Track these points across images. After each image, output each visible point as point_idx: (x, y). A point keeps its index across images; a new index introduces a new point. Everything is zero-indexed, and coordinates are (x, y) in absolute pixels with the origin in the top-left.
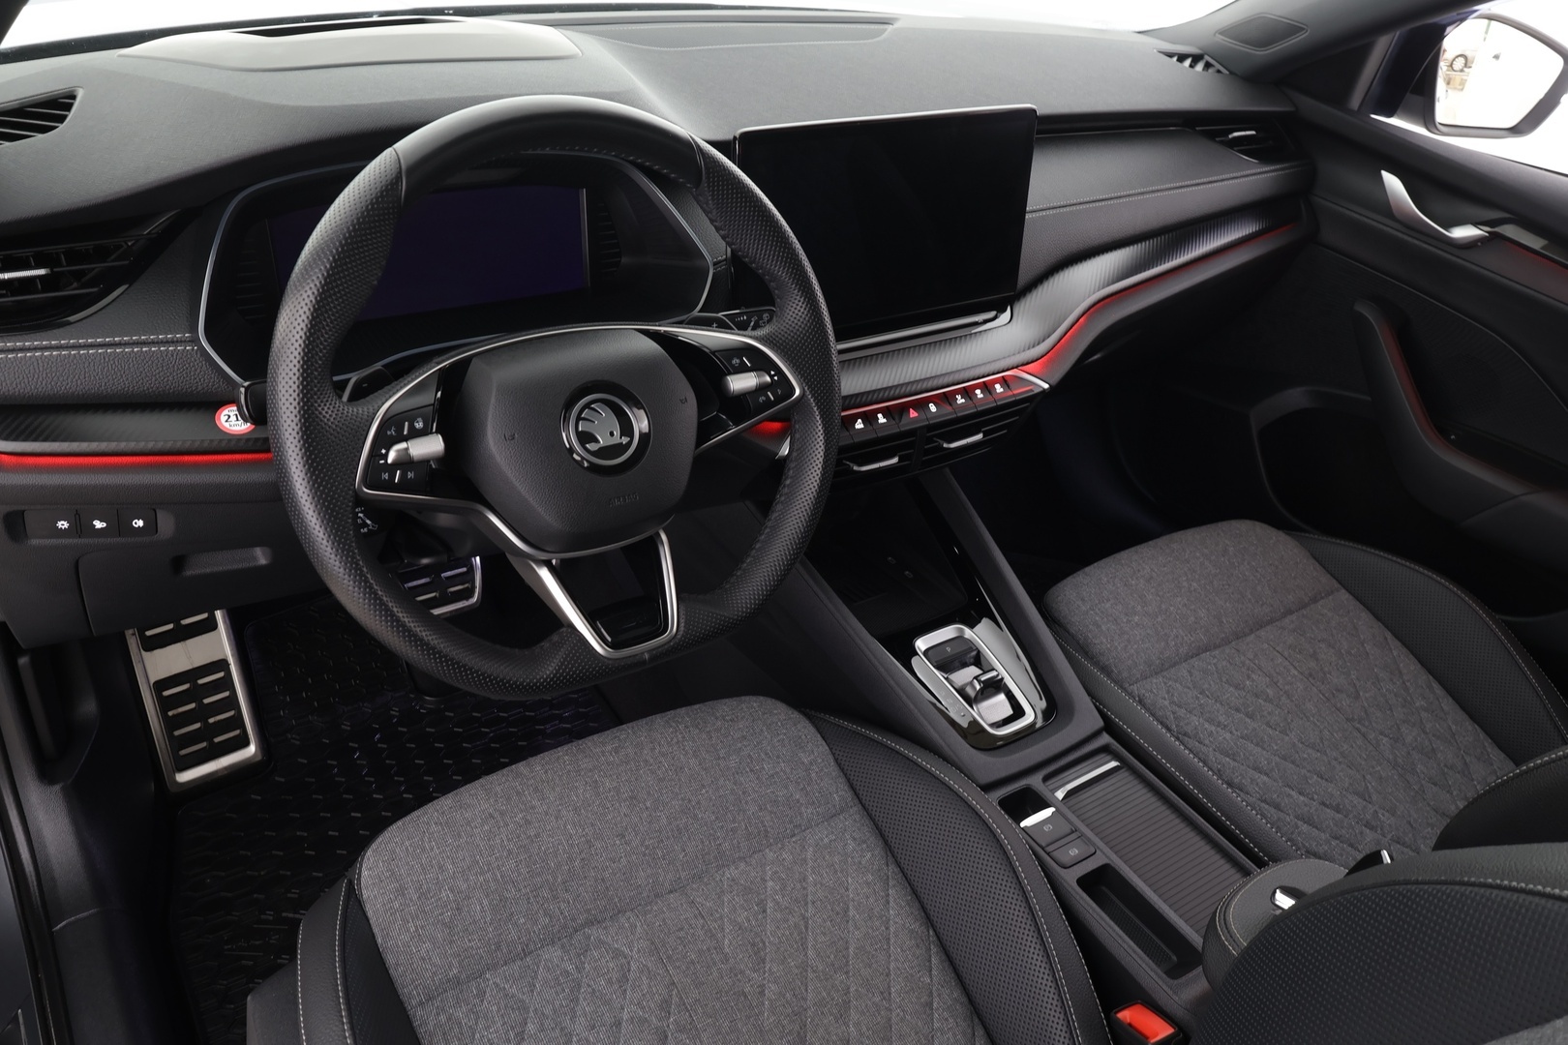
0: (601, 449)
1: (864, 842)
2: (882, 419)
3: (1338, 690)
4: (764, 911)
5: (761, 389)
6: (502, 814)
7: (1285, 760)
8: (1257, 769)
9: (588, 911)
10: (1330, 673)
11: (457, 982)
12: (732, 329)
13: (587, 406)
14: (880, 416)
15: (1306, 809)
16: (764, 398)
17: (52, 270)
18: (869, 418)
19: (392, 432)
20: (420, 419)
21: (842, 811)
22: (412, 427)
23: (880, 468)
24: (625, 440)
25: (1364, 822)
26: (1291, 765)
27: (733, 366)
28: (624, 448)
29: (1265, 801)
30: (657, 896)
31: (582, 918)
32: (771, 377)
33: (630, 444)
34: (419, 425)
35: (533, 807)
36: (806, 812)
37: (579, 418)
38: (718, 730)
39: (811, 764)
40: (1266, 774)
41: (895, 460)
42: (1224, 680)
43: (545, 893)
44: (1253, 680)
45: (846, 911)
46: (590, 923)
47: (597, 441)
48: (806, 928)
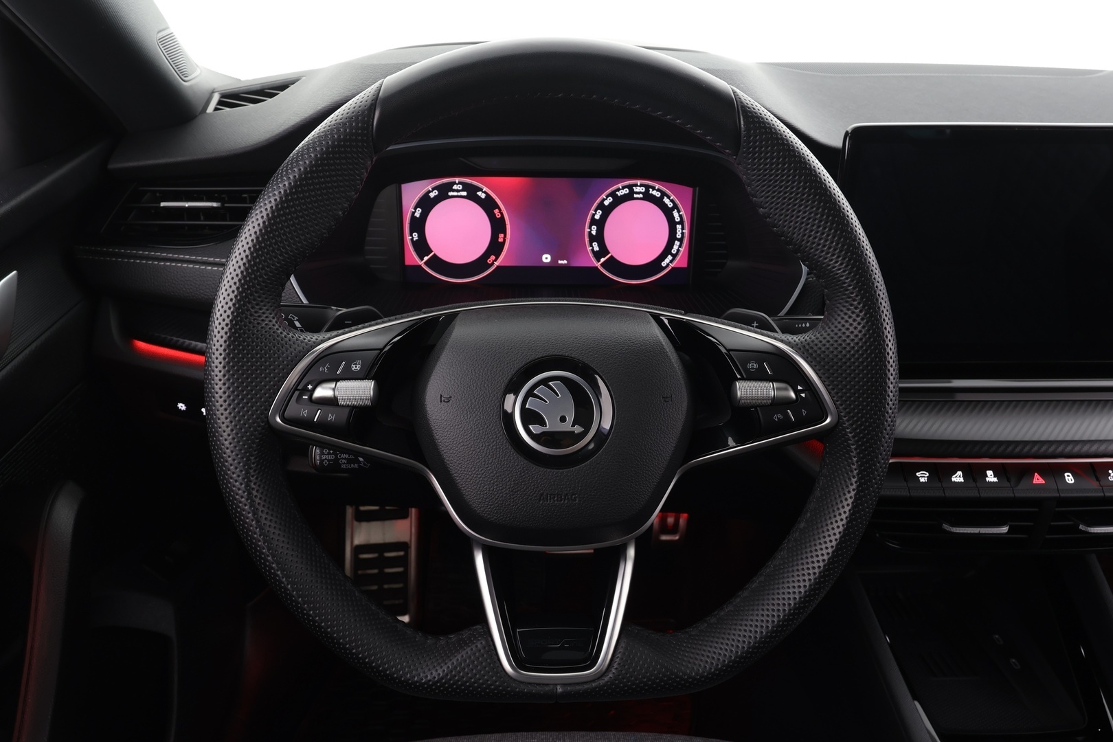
0: (544, 433)
2: (991, 477)
5: (778, 404)
12: (774, 331)
13: (544, 382)
14: (989, 473)
16: (780, 416)
17: (222, 205)
18: (976, 474)
19: (325, 369)
20: (359, 362)
22: (348, 367)
23: (979, 534)
24: (578, 429)
27: (747, 370)
28: (576, 438)
32: (797, 392)
33: (582, 436)
34: (356, 367)
37: (530, 393)
41: (1005, 529)
47: (543, 423)
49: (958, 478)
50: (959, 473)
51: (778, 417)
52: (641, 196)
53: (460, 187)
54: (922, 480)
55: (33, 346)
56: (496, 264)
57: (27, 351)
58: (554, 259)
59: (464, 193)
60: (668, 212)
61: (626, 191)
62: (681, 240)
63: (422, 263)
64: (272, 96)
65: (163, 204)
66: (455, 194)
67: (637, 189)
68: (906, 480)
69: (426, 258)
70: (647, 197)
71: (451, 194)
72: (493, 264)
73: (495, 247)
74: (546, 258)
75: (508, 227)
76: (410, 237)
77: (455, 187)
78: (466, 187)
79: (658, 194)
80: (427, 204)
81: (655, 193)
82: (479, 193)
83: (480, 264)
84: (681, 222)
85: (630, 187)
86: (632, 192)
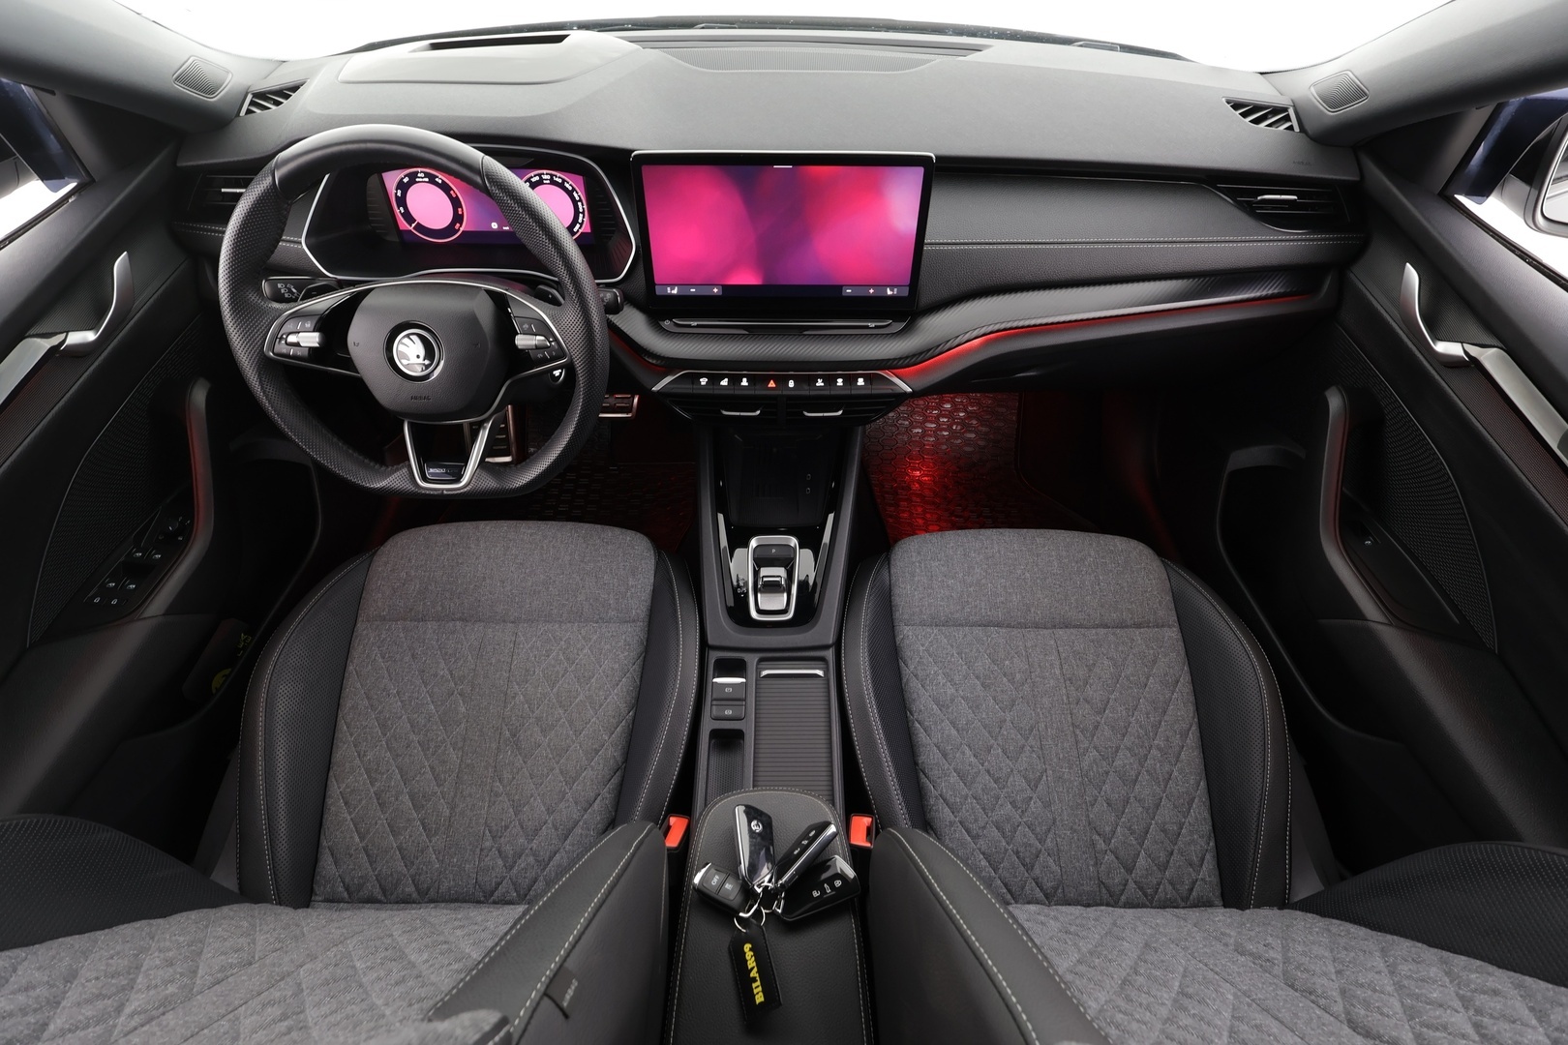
1: (629, 645)
2: (745, 382)
3: (1086, 700)
4: (548, 656)
6: (454, 544)
7: (985, 728)
8: (953, 724)
9: (463, 613)
10: (1091, 685)
11: (383, 619)
14: (744, 379)
15: (968, 768)
21: (634, 621)
22: (303, 325)
24: (427, 362)
25: (1011, 800)
26: (987, 734)
29: (938, 748)
30: (504, 621)
31: (458, 616)
33: (429, 365)
34: (308, 325)
35: (469, 548)
36: (612, 613)
37: (400, 342)
38: (594, 545)
39: (632, 586)
40: (958, 730)
41: (756, 413)
42: (988, 652)
43: (448, 595)
44: (1012, 663)
45: (590, 678)
46: (460, 619)
48: (563, 676)
49: (724, 382)
50: (726, 380)
51: (540, 356)
52: (548, 182)
53: (422, 175)
54: (703, 383)
55: (155, 296)
56: (462, 229)
57: (152, 300)
58: (500, 226)
59: (427, 180)
60: (570, 193)
61: (537, 178)
62: (583, 213)
63: (411, 228)
64: (287, 97)
65: (223, 190)
66: (421, 180)
67: (544, 177)
68: (693, 384)
69: (413, 225)
70: (553, 182)
71: (417, 180)
72: (459, 229)
73: (458, 218)
74: (495, 226)
75: (463, 203)
76: (398, 211)
77: (419, 175)
78: (427, 175)
79: (560, 181)
80: (404, 187)
81: (557, 179)
82: (437, 179)
83: (449, 230)
84: (580, 200)
85: (540, 175)
86: (541, 180)
